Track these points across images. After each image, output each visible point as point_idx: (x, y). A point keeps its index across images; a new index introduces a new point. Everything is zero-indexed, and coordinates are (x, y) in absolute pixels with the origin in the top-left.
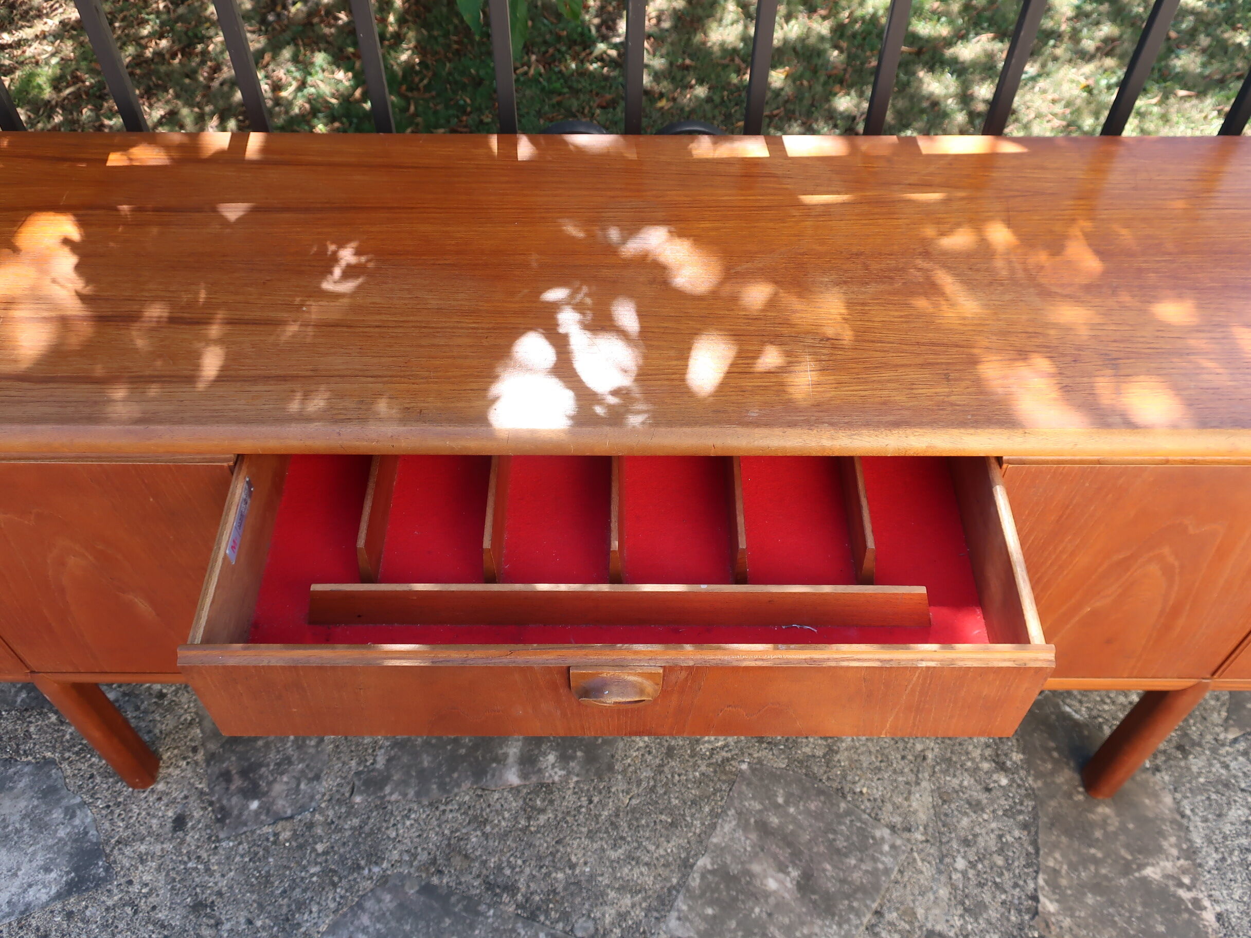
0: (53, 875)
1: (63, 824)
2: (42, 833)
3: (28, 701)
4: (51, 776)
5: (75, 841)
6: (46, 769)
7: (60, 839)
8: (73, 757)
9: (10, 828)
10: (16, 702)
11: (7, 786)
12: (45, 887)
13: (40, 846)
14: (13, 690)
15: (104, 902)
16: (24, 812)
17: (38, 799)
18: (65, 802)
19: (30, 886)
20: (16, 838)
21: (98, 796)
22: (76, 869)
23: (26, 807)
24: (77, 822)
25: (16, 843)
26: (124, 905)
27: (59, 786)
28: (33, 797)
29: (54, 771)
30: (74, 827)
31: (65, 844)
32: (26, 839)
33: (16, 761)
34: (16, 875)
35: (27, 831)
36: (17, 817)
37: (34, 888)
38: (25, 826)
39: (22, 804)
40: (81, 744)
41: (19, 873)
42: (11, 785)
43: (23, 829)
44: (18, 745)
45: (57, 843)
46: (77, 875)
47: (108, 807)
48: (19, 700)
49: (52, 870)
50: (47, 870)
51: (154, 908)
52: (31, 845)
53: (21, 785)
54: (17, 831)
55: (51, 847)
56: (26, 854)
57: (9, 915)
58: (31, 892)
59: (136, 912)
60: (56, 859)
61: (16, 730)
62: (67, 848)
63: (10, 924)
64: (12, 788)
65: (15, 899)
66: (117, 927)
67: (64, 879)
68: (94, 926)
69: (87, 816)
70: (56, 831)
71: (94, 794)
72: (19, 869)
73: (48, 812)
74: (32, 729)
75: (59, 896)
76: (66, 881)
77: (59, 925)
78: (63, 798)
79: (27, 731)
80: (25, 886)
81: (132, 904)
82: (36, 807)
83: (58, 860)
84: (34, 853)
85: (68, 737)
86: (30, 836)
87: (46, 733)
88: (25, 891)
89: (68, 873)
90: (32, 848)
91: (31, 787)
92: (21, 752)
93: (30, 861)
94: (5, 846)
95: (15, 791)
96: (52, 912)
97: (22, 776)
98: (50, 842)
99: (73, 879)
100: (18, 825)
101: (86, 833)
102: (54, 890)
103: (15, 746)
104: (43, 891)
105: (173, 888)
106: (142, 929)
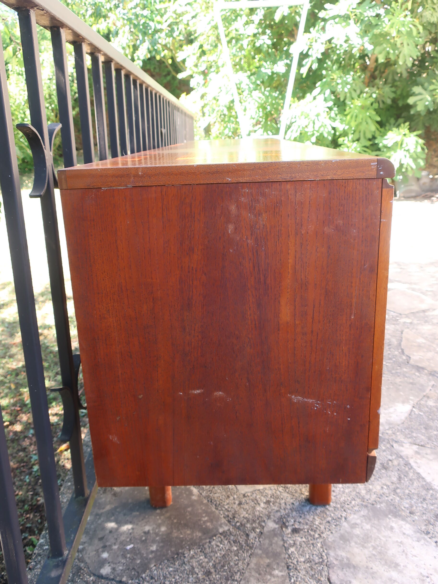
0: (393, 525)
1: (362, 528)
2: (371, 536)
3: (281, 568)
4: (333, 540)
5: (370, 520)
6: (330, 544)
7: (372, 526)
8: (318, 532)
9: (374, 552)
10: (282, 575)
11: (347, 562)
12: (402, 527)
13: (380, 536)
14: (273, 579)
15: (398, 501)
16: (361, 548)
17: (350, 543)
18: (349, 530)
19: (404, 534)
20: (380, 548)
21: (340, 516)
22: (386, 516)
23: (357, 547)
24: (359, 521)
25: (382, 547)
26: (397, 493)
27: (339, 535)
28: (350, 546)
29: (330, 540)
30: (362, 522)
31: (374, 524)
32: (378, 543)
33: (328, 561)
34: (401, 542)
35: (373, 544)
36: (366, 551)
37: (405, 532)
38: (370, 545)
39: (356, 550)
40: (308, 531)
41: (399, 541)
42: (345, 560)
43: (372, 546)
44: (316, 564)
45: (375, 527)
46: (390, 514)
47: (345, 510)
48: (280, 574)
49: (391, 526)
50: (392, 528)
51: (392, 483)
52: (380, 539)
53: (344, 554)
54: (374, 548)
55: (378, 530)
56: (387, 540)
57: (425, 539)
58: (407, 532)
59: (398, 488)
60: (384, 526)
61: (305, 568)
62: (376, 522)
63: (430, 538)
64: (348, 559)
65: (415, 539)
66: (409, 493)
67: (394, 519)
68: (413, 502)
69: (353, 518)
70: (367, 530)
71: (339, 518)
72: (397, 542)
73: (358, 536)
74: (302, 559)
75: (404, 519)
76: (395, 518)
77: (419, 516)
78: (346, 531)
79: (304, 562)
80: (405, 536)
81: (395, 490)
82: (356, 543)
83: (384, 525)
84: (384, 536)
85: (304, 539)
86: (375, 541)
87: (303, 551)
88: (408, 535)
89: (390, 519)
90: (382, 538)
91: (344, 548)
92: (321, 560)
93: (390, 537)
94: (386, 552)
95: (348, 556)
96: (414, 521)
97: (338, 556)
98: (375, 531)
99: (392, 516)
100: (371, 549)
101: (364, 516)
102: (402, 523)
103: (317, 565)
104: (404, 527)
105: (380, 478)
106: (405, 484)
